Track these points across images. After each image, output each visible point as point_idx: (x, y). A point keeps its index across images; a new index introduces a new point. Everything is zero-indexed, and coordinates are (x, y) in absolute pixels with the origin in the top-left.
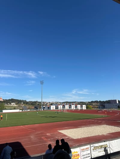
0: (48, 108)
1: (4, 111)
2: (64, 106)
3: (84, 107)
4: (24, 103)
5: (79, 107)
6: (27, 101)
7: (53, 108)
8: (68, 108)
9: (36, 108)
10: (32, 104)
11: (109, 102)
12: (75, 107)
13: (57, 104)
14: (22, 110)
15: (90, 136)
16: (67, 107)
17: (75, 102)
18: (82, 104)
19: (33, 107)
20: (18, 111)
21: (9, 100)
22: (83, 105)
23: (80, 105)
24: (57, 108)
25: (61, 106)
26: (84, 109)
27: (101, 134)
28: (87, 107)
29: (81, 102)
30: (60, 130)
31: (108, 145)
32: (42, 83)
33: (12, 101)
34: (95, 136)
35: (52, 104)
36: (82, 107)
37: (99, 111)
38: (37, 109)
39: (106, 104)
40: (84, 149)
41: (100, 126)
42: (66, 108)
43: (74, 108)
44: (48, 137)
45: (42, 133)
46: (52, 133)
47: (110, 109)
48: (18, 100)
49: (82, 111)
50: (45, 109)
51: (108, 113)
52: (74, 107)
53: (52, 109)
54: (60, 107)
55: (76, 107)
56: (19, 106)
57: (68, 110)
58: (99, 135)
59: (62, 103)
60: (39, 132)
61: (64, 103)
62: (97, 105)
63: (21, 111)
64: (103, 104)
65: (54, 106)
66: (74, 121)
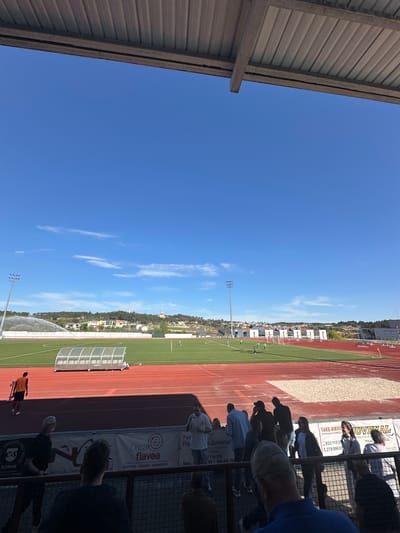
0: (245, 333)
1: (168, 336)
2: (276, 332)
3: (323, 335)
4: (199, 322)
5: (311, 334)
6: (205, 319)
7: (254, 333)
8: (286, 336)
9: (221, 333)
10: (213, 325)
11: (385, 325)
12: (302, 335)
13: (261, 327)
14: (197, 334)
15: (340, 400)
16: (284, 333)
17: (302, 324)
18: (317, 327)
19: (216, 331)
20: (189, 336)
21: (175, 316)
22: (321, 331)
23: (312, 331)
24: (262, 334)
25: (272, 331)
26: (322, 338)
27: (369, 399)
28: (329, 336)
29: (315, 324)
30: (271, 379)
31: (391, 427)
32: (230, 285)
33: (180, 318)
34: (355, 402)
35: (251, 327)
36: (316, 334)
37: (361, 344)
38: (224, 334)
39: (376, 330)
40: (327, 429)
41: (366, 379)
42: (281, 335)
43: (300, 337)
44: (246, 392)
45: (235, 383)
46: (255, 385)
47: (388, 342)
48: (188, 317)
49: (317, 343)
50: (238, 336)
51: (385, 350)
52: (300, 333)
53: (252, 336)
54: (269, 333)
55: (304, 333)
56: (192, 328)
57: (286, 341)
58: (363, 401)
59: (273, 325)
60: (231, 380)
61: (276, 324)
62: (353, 331)
63: (195, 337)
64: (369, 330)
65: (257, 331)
66: (301, 364)
